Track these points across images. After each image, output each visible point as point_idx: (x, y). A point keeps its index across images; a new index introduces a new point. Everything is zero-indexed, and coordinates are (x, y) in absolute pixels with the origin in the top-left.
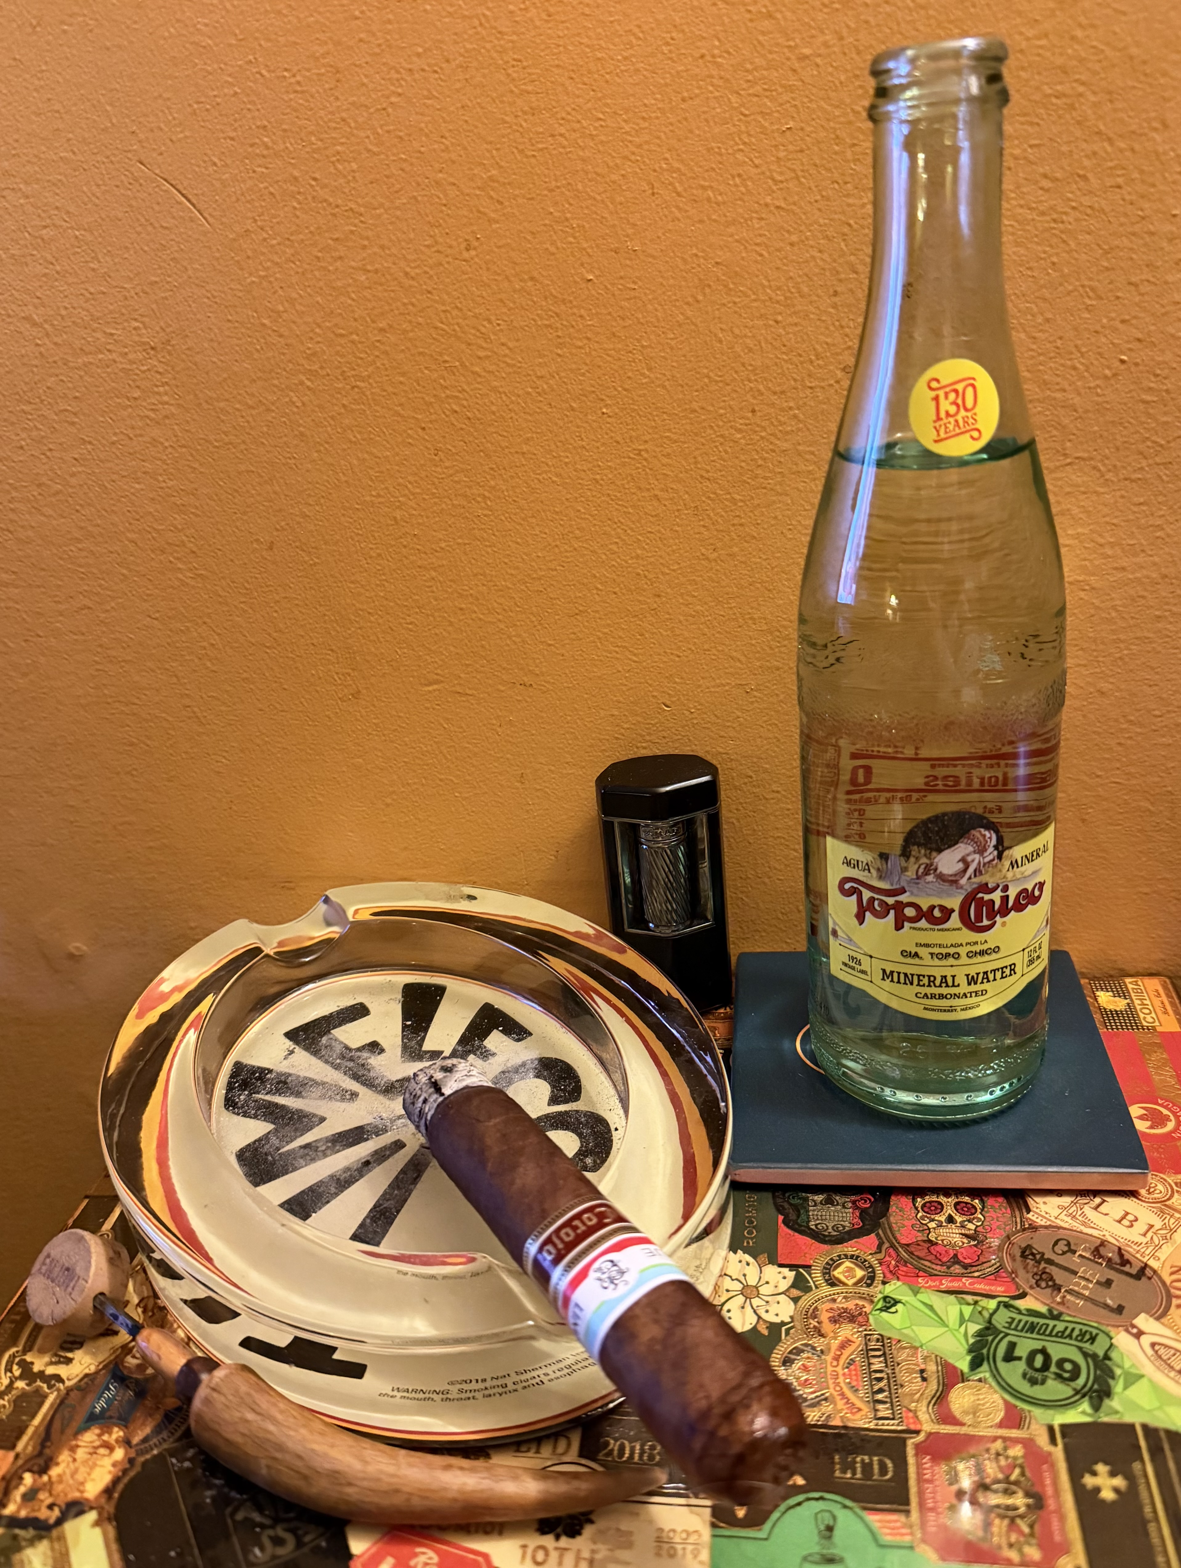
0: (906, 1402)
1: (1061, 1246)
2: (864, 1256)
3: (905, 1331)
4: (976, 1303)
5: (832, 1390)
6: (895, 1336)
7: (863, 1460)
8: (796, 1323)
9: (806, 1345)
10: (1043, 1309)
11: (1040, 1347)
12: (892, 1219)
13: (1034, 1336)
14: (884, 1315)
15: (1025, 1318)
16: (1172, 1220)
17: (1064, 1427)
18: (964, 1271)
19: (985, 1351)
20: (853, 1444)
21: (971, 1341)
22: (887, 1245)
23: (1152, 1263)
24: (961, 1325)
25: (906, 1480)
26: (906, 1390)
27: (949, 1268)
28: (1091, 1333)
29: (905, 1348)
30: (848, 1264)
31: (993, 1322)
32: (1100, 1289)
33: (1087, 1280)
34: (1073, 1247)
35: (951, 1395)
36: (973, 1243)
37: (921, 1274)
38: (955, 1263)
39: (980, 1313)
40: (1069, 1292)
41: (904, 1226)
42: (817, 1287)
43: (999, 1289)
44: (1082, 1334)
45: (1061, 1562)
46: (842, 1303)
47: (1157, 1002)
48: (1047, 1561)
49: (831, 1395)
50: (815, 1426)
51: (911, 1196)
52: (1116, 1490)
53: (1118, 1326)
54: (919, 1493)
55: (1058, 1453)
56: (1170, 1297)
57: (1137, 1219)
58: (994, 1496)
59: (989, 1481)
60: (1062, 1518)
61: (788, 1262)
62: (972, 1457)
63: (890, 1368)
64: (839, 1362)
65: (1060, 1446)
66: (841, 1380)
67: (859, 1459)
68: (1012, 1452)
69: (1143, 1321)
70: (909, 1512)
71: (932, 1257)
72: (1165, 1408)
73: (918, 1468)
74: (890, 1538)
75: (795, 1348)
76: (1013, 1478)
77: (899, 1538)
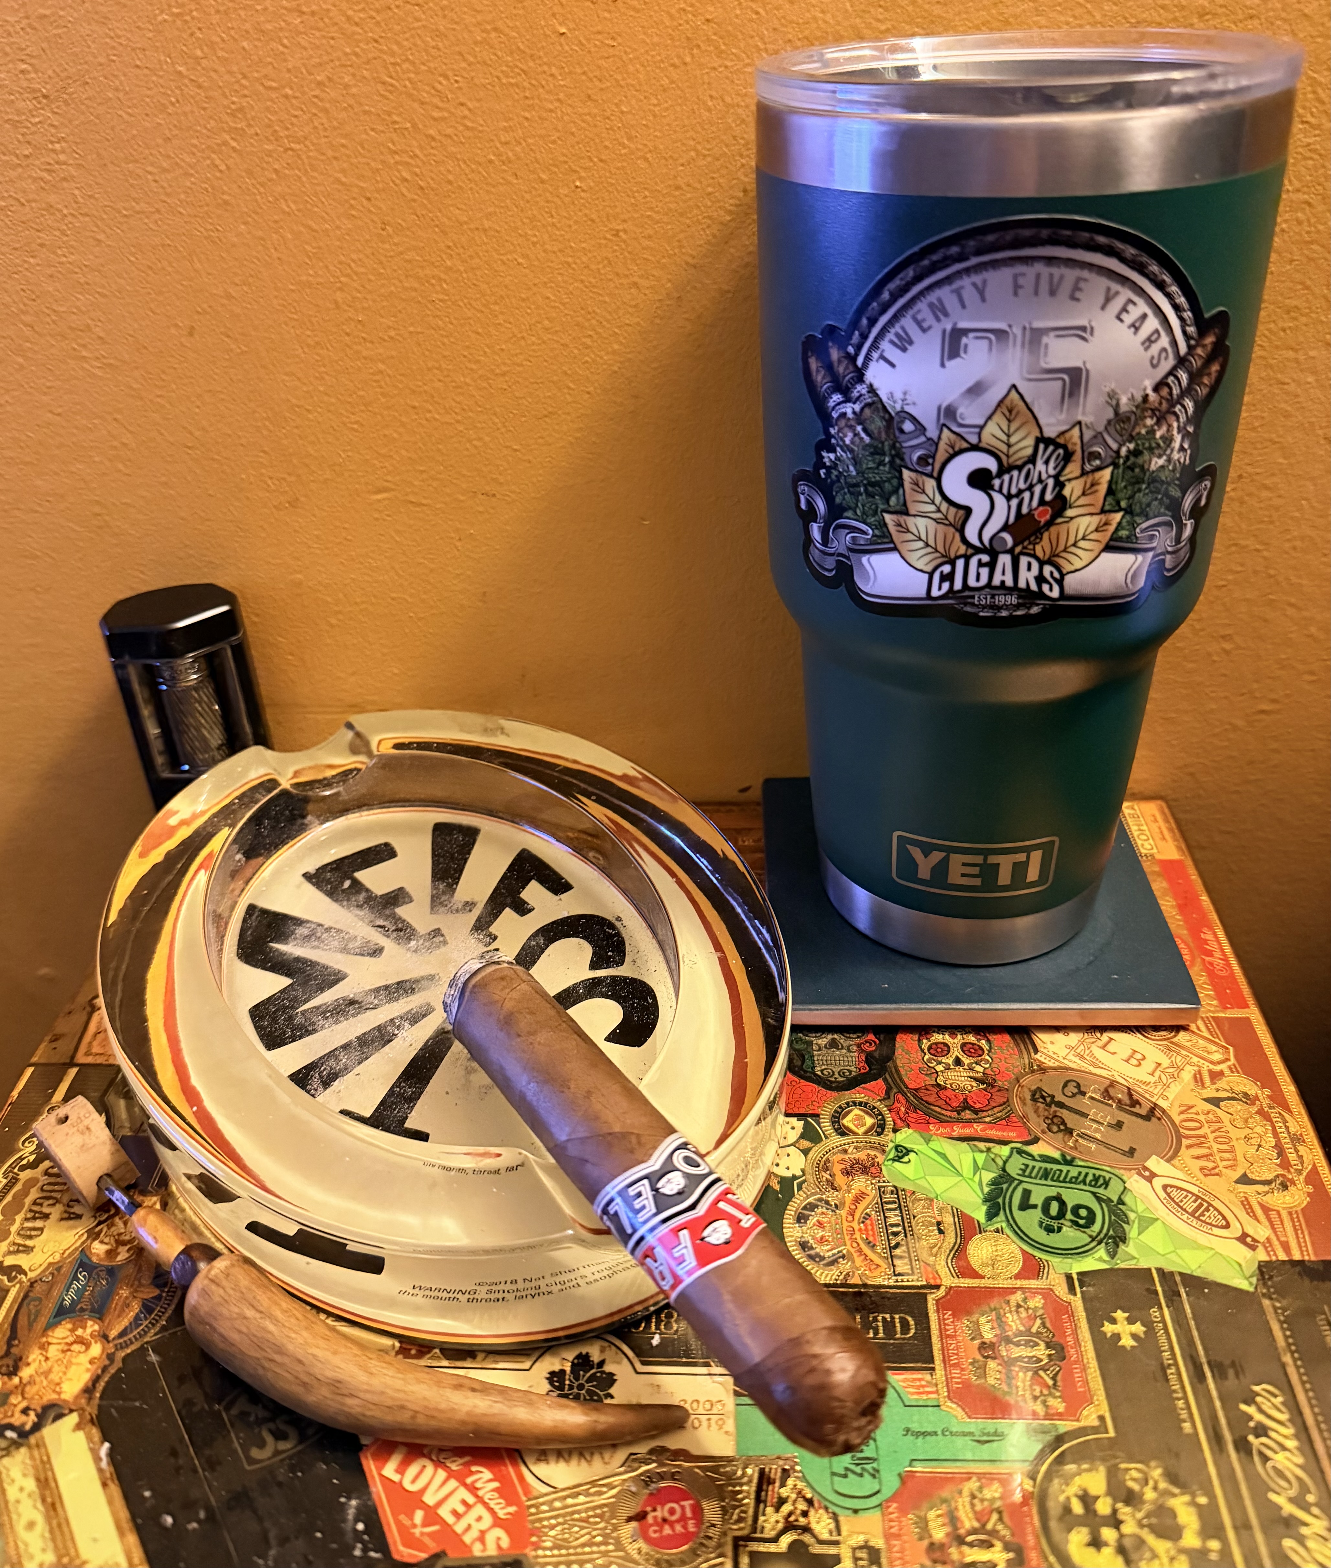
0: (923, 1257)
1: (1071, 1089)
2: (872, 1103)
3: (918, 1182)
4: (989, 1150)
5: (849, 1247)
6: (909, 1187)
7: (884, 1319)
8: (809, 1177)
9: (820, 1200)
10: (1056, 1155)
11: (1054, 1194)
12: (899, 1064)
13: (1049, 1182)
14: (897, 1165)
15: (1038, 1165)
16: (1179, 1058)
17: (1084, 1277)
18: (975, 1116)
19: (1000, 1200)
20: (873, 1303)
21: (986, 1190)
22: (895, 1090)
23: (1162, 1103)
24: (975, 1174)
25: (928, 1336)
26: (924, 1243)
27: (959, 1113)
28: (1104, 1177)
29: (920, 1199)
30: (856, 1111)
31: (1009, 1169)
32: (1112, 1131)
33: (1098, 1122)
34: (1082, 1089)
35: (969, 1247)
36: (981, 1087)
37: (932, 1120)
38: (964, 1109)
39: (993, 1160)
40: (1082, 1136)
41: (911, 1070)
42: (826, 1137)
43: (1011, 1134)
44: (1096, 1179)
45: (1085, 1413)
46: (853, 1154)
47: (1154, 826)
48: (1072, 1412)
49: (848, 1251)
50: (835, 1285)
51: (916, 1037)
52: (1134, 1336)
53: (1130, 1170)
54: (943, 1349)
55: (1077, 1302)
56: (1179, 1137)
57: (1144, 1058)
58: (1016, 1349)
59: (1010, 1333)
60: (1084, 1369)
61: (796, 1111)
62: (992, 1311)
63: (906, 1222)
64: (853, 1216)
65: (1079, 1295)
66: (857, 1235)
67: (880, 1318)
68: (1031, 1304)
69: (1154, 1163)
70: (933, 1369)
71: (941, 1103)
72: (1180, 1252)
73: (940, 1324)
74: (915, 1397)
75: (809, 1203)
76: (1034, 1330)
77: (924, 1397)
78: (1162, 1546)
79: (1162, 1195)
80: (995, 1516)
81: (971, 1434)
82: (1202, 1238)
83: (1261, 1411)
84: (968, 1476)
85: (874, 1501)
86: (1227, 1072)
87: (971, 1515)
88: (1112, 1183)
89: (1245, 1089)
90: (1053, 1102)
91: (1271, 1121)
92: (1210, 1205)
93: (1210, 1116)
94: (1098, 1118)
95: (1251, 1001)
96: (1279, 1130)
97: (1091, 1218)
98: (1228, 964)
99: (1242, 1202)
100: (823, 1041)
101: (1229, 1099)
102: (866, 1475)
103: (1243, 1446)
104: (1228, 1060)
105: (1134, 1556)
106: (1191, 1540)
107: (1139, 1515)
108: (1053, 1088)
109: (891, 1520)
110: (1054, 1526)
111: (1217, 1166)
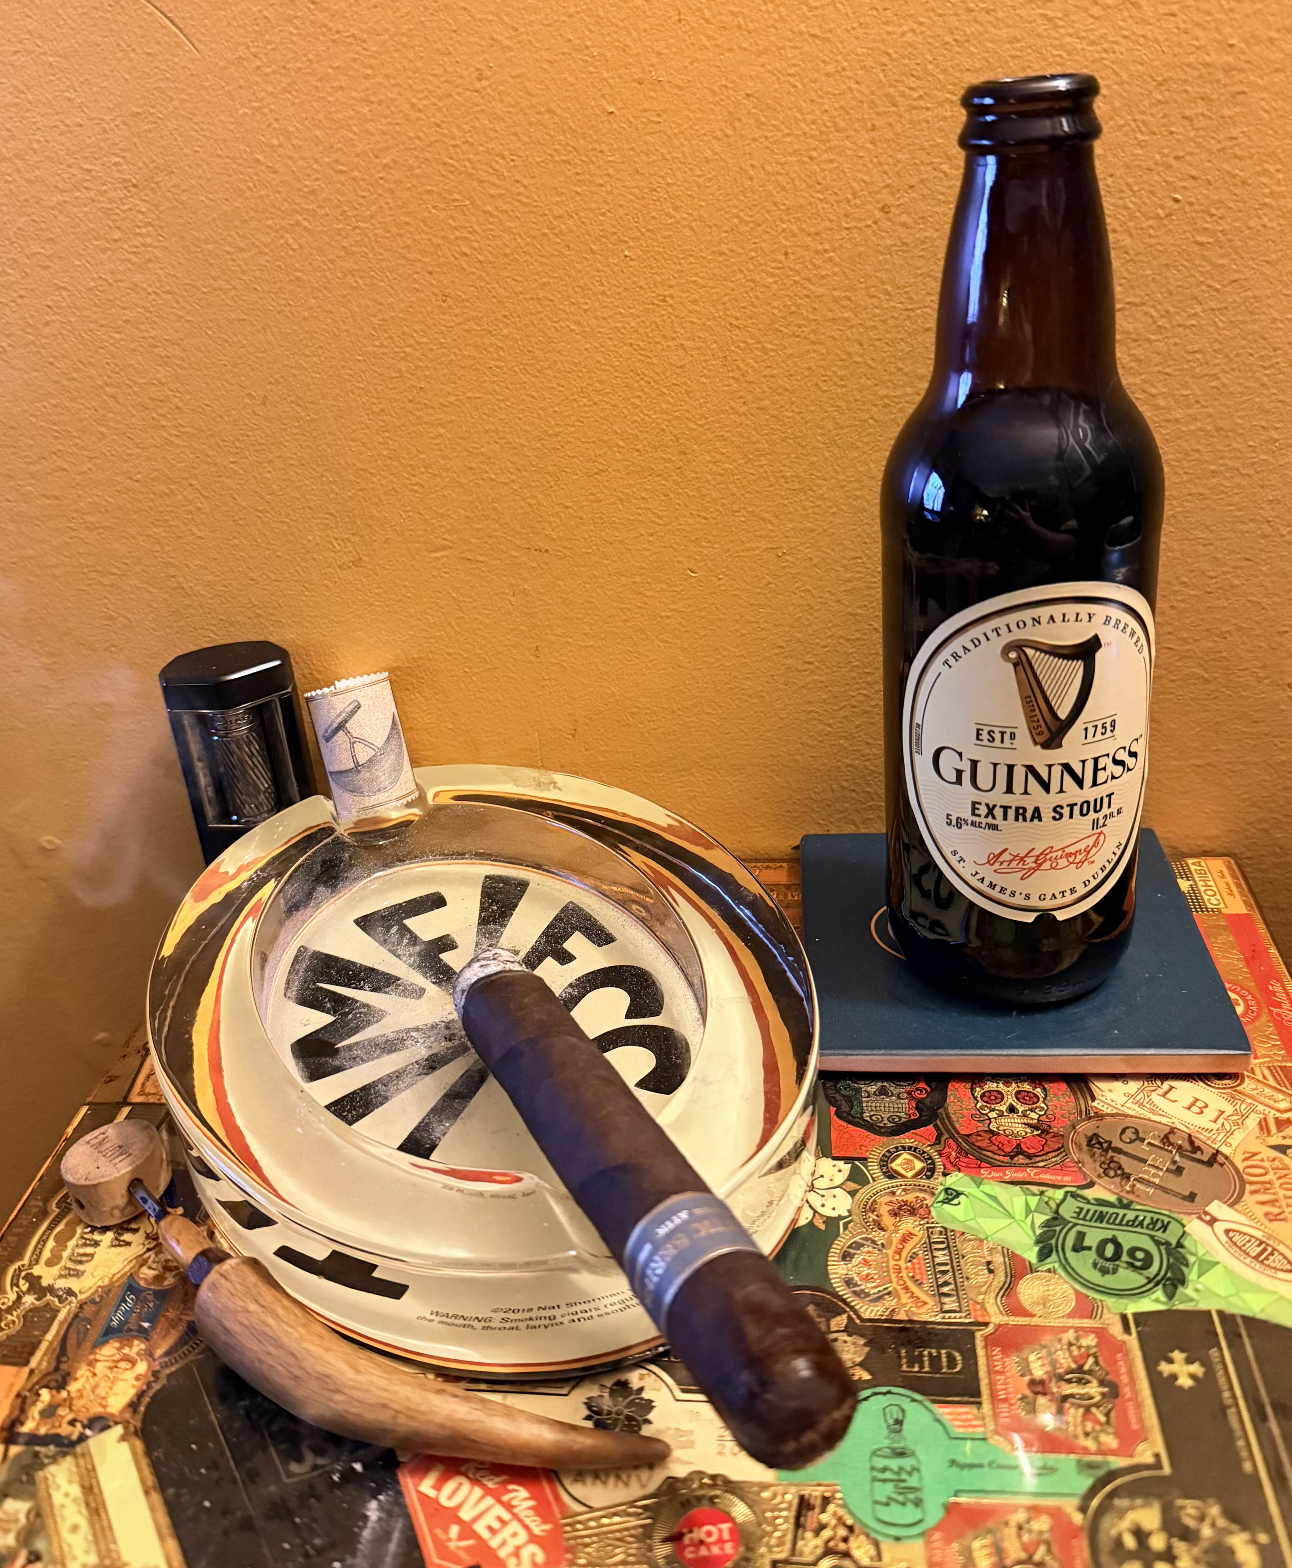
0: (972, 1295)
1: (1129, 1135)
2: (922, 1148)
3: (968, 1223)
4: (1042, 1193)
5: (895, 1284)
6: (959, 1228)
7: (930, 1354)
8: (855, 1217)
9: (866, 1239)
10: (1113, 1198)
11: (1110, 1237)
12: (950, 1110)
13: (1104, 1225)
14: (946, 1207)
15: (1093, 1208)
16: (1243, 1106)
17: (1140, 1318)
18: (1027, 1161)
19: (1053, 1242)
20: (919, 1338)
21: (1039, 1232)
22: (946, 1135)
23: (1224, 1150)
24: (1027, 1216)
25: (976, 1372)
26: (972, 1282)
27: (1012, 1158)
29: (970, 1240)
30: (905, 1156)
31: (1062, 1211)
32: (1171, 1176)
33: (1157, 1168)
34: (1141, 1135)
35: (1019, 1286)
36: (1036, 1133)
37: (984, 1164)
38: (1018, 1154)
39: (1047, 1203)
40: (1139, 1180)
41: (963, 1116)
42: (874, 1180)
43: (1066, 1178)
44: (1154, 1222)
45: (1140, 1449)
46: (901, 1196)
47: (1221, 883)
48: (1125, 1449)
49: (895, 1289)
50: (880, 1320)
51: (969, 1085)
52: (1193, 1377)
53: (1190, 1214)
54: (991, 1384)
55: (1133, 1341)
56: (1243, 1183)
57: (1206, 1106)
58: (1069, 1386)
59: (1061, 1371)
60: (1139, 1406)
61: (843, 1154)
62: (1043, 1348)
63: (955, 1261)
64: (900, 1255)
65: (1135, 1334)
66: (904, 1273)
67: (926, 1353)
68: (1084, 1342)
69: (1216, 1208)
70: (980, 1403)
71: (994, 1148)
72: (1242, 1294)
73: (988, 1360)
74: (961, 1430)
75: (855, 1242)
76: (1086, 1367)
77: (971, 1430)
79: (1224, 1239)
80: (1042, 1549)
82: (1266, 1282)
84: (1016, 1508)
85: (919, 1529)
87: (1018, 1546)
88: (1171, 1227)
92: (1274, 1249)
93: (1277, 1163)
94: (1157, 1164)
97: (1148, 1261)
100: (872, 1089)
102: (909, 1504)
109: (935, 1549)
110: (1105, 1558)
111: (1283, 1212)
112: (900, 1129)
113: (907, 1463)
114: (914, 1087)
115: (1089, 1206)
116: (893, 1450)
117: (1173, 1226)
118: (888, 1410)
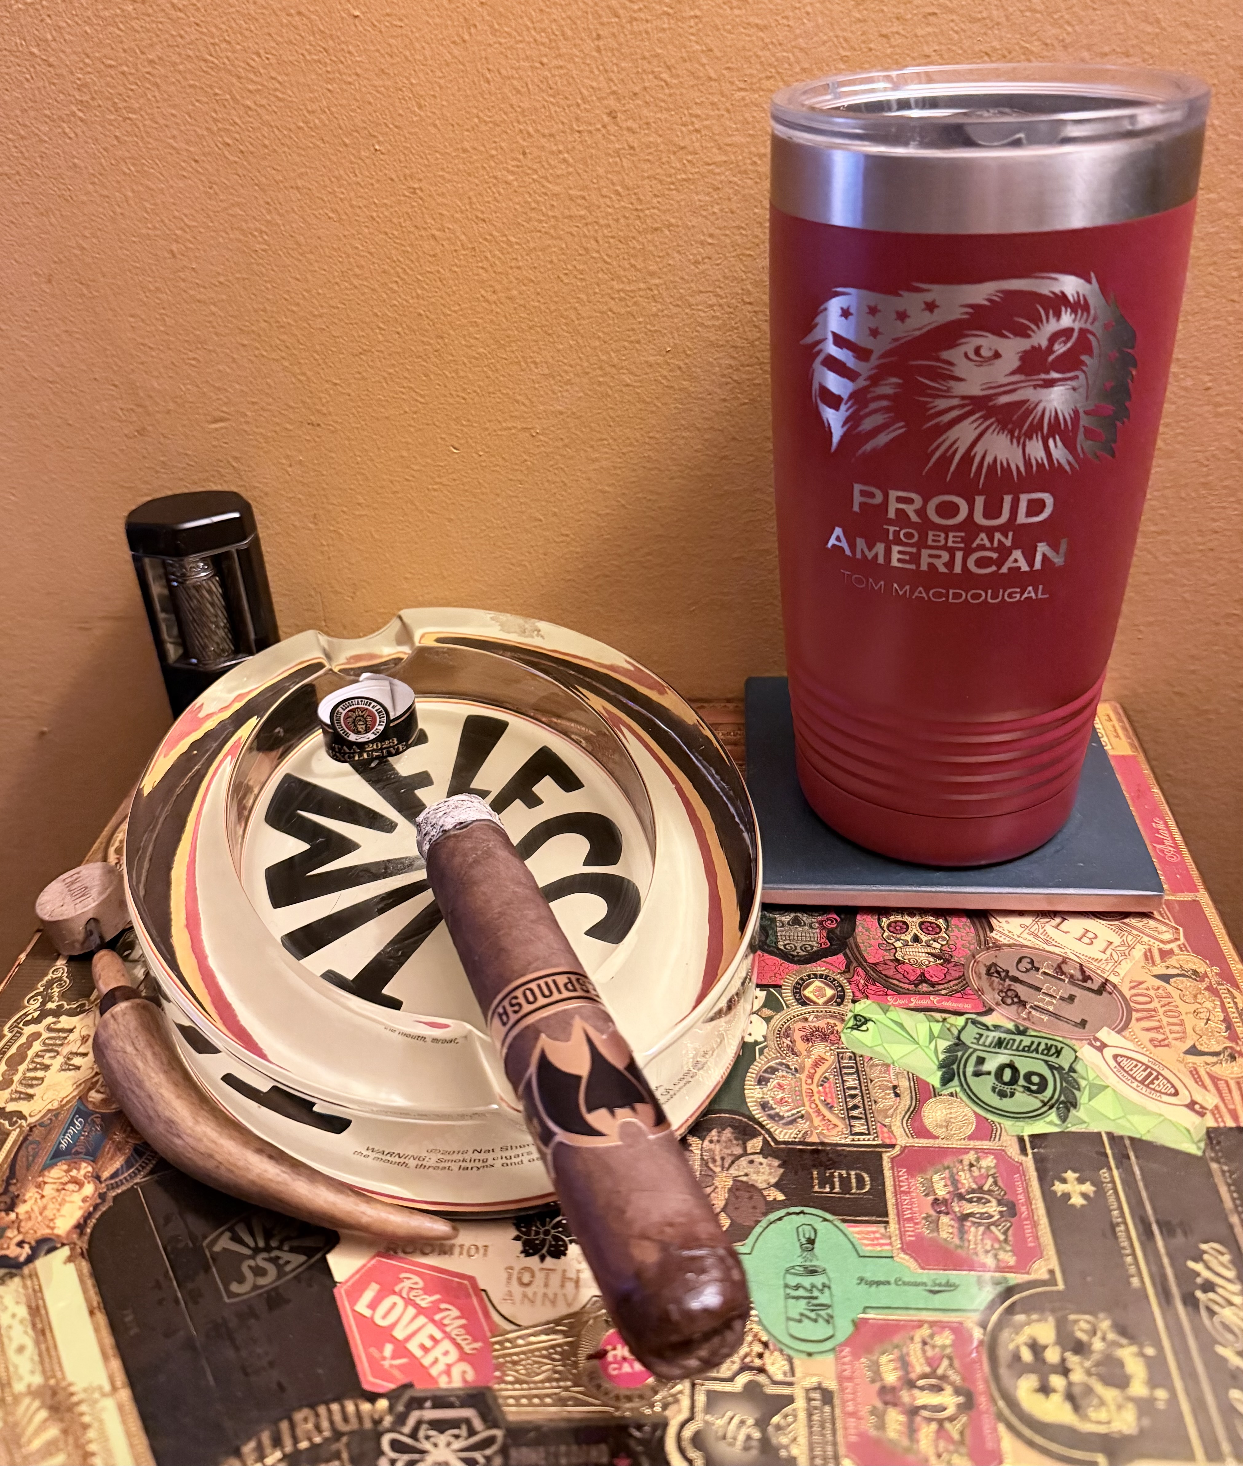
0: (880, 1118)
1: (1025, 964)
2: (833, 976)
3: (876, 1048)
4: (945, 1020)
5: (807, 1108)
6: (867, 1054)
7: (840, 1175)
8: (770, 1043)
9: (781, 1064)
10: (1010, 1026)
11: (1008, 1062)
12: (859, 940)
14: (855, 1032)
16: (1130, 937)
17: (1035, 1138)
18: (930, 989)
19: (955, 1067)
20: (830, 1159)
21: (942, 1057)
22: (855, 964)
23: (1113, 979)
24: (930, 1042)
25: (883, 1192)
26: (880, 1106)
27: (916, 986)
28: (1056, 1047)
29: (877, 1065)
30: (817, 983)
31: (963, 1037)
33: (1051, 996)
34: (1036, 965)
35: (924, 1109)
36: (938, 962)
37: (890, 992)
38: (921, 982)
39: (949, 1029)
41: (871, 946)
42: (788, 1007)
43: (966, 1006)
44: (1048, 1048)
45: (1035, 1266)
46: (814, 1022)
47: (1109, 725)
48: (1021, 1266)
49: (807, 1112)
50: (793, 1143)
51: (876, 917)
52: (1084, 1196)
53: (1082, 1040)
54: (897, 1204)
55: (1029, 1162)
57: (1096, 937)
58: (969, 1205)
59: (963, 1191)
60: (1035, 1225)
61: (761, 982)
62: (945, 1168)
63: (863, 1085)
64: (812, 1079)
65: (1030, 1156)
66: (816, 1097)
67: (836, 1174)
68: (984, 1163)
69: (1105, 1034)
70: (887, 1222)
71: (899, 976)
72: (1129, 1117)
73: (894, 1181)
74: (869, 1248)
75: (769, 1067)
76: (986, 1188)
77: (879, 1248)
78: (1110, 1394)
79: (1113, 1064)
80: (945, 1363)
81: (924, 1284)
82: (1151, 1105)
83: (1208, 1268)
84: (920, 1324)
85: (828, 1345)
86: (1177, 951)
87: (922, 1361)
88: (1063, 1051)
89: (1194, 967)
90: (1007, 975)
91: (1220, 997)
92: (1159, 1074)
93: (1160, 991)
94: (1051, 992)
95: (1200, 886)
96: (1228, 1005)
98: (1179, 852)
99: (1191, 1072)
100: (787, 918)
101: (1178, 975)
102: (821, 1321)
103: (1190, 1301)
104: (1177, 939)
105: (1082, 1403)
106: (1138, 1388)
107: (1088, 1364)
108: (1007, 962)
109: (844, 1364)
110: (1004, 1372)
111: (1167, 1038)
112: (813, 957)
113: (818, 1280)
114: (825, 917)
115: (989, 1033)
116: (806, 1268)
117: (1066, 1051)
118: (800, 1229)
